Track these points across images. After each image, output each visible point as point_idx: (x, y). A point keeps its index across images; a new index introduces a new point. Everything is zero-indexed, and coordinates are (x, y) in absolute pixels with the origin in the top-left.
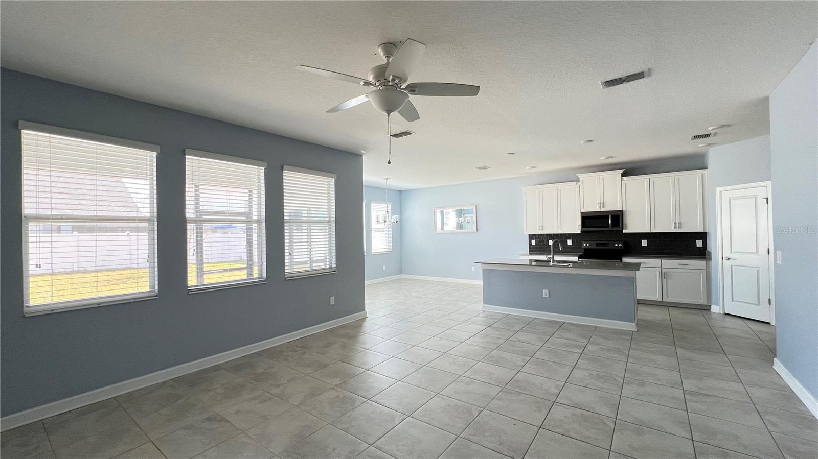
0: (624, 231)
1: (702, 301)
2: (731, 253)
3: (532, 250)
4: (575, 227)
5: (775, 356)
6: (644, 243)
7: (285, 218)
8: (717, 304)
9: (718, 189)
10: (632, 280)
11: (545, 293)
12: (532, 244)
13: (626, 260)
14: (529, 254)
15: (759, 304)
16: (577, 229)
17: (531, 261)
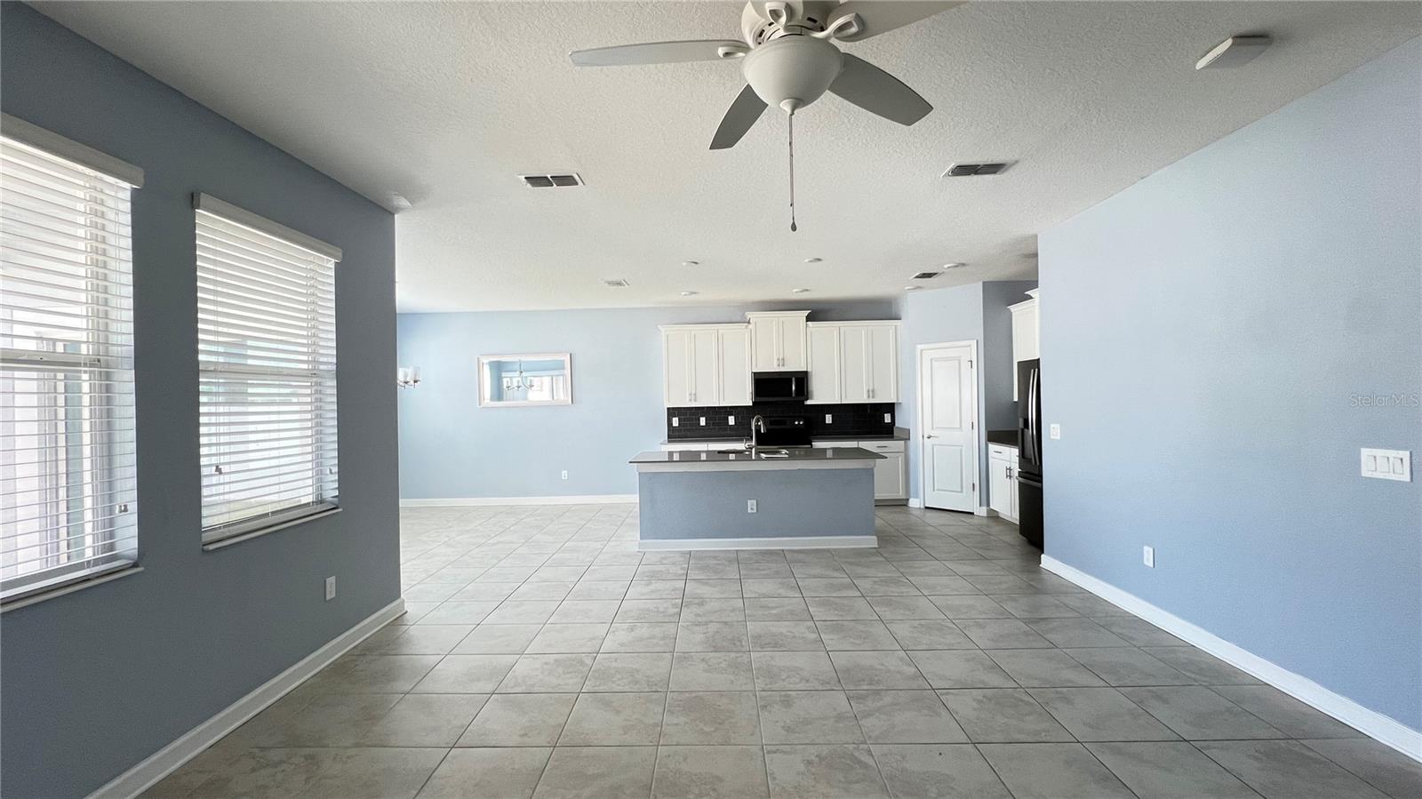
0: (809, 402)
1: (901, 495)
2: (933, 429)
3: (674, 435)
4: (743, 396)
5: (1043, 553)
6: (829, 419)
7: (201, 357)
8: (917, 497)
9: (919, 347)
10: (870, 473)
11: (752, 505)
12: (674, 425)
13: (818, 445)
14: (669, 442)
15: (962, 492)
16: (745, 398)
17: (671, 454)
